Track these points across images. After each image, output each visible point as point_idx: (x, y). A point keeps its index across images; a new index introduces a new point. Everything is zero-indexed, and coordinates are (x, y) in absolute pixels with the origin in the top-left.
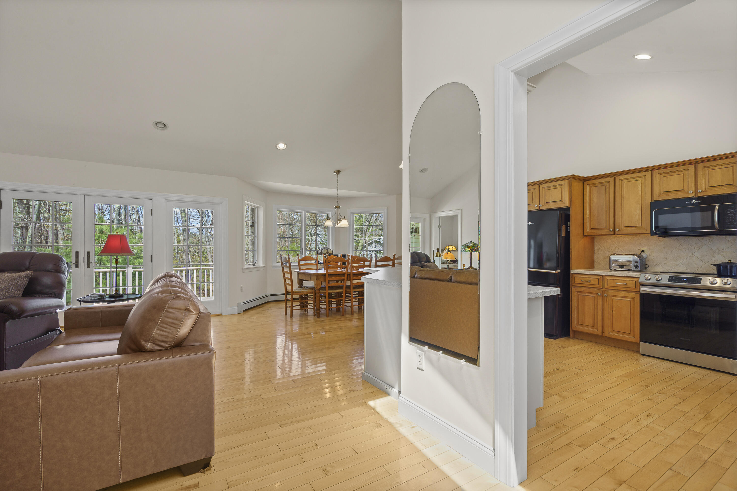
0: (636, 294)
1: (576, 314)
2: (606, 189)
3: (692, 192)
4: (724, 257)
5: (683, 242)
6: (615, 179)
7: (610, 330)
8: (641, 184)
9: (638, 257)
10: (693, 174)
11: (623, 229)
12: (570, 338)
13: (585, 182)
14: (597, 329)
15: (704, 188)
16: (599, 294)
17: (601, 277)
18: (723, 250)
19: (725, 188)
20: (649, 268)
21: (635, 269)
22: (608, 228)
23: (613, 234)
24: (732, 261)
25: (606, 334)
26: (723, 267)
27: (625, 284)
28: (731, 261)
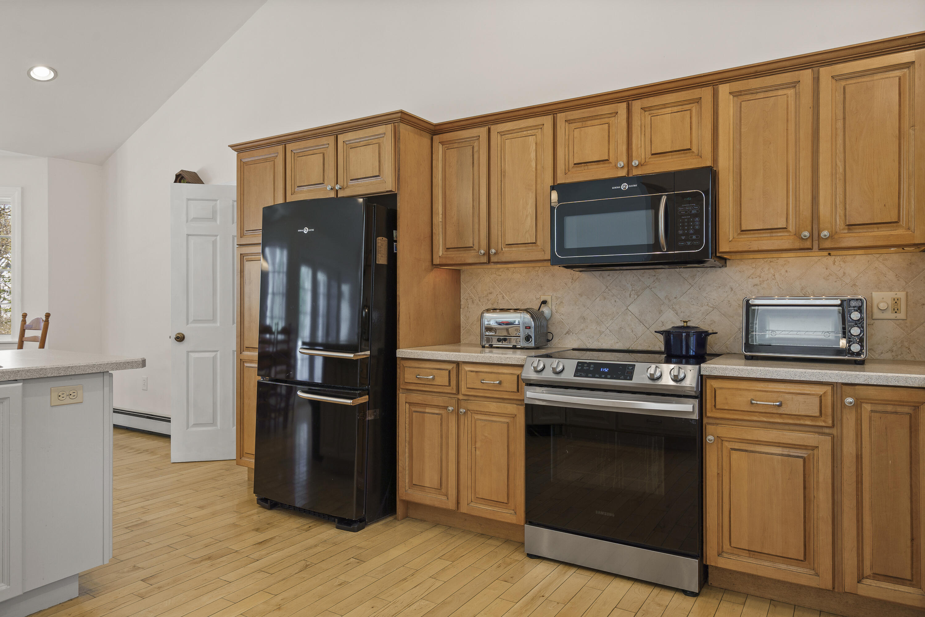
0: (519, 406)
1: (407, 460)
2: (473, 155)
3: (622, 165)
4: (677, 314)
5: (612, 281)
6: (489, 130)
7: (470, 498)
8: (536, 144)
9: (532, 317)
10: (624, 123)
11: (503, 249)
12: (396, 519)
13: (434, 137)
14: (446, 495)
15: (643, 157)
16: (450, 408)
17: (455, 365)
18: (675, 298)
19: (678, 158)
20: (555, 341)
21: (526, 345)
22: (476, 247)
23: (485, 261)
24: (689, 324)
25: (464, 509)
26: (673, 336)
27: (498, 382)
28: (687, 322)
